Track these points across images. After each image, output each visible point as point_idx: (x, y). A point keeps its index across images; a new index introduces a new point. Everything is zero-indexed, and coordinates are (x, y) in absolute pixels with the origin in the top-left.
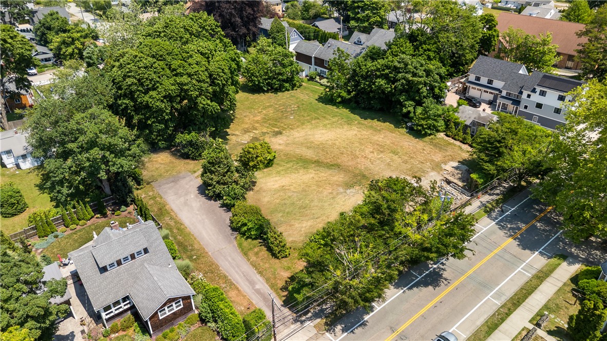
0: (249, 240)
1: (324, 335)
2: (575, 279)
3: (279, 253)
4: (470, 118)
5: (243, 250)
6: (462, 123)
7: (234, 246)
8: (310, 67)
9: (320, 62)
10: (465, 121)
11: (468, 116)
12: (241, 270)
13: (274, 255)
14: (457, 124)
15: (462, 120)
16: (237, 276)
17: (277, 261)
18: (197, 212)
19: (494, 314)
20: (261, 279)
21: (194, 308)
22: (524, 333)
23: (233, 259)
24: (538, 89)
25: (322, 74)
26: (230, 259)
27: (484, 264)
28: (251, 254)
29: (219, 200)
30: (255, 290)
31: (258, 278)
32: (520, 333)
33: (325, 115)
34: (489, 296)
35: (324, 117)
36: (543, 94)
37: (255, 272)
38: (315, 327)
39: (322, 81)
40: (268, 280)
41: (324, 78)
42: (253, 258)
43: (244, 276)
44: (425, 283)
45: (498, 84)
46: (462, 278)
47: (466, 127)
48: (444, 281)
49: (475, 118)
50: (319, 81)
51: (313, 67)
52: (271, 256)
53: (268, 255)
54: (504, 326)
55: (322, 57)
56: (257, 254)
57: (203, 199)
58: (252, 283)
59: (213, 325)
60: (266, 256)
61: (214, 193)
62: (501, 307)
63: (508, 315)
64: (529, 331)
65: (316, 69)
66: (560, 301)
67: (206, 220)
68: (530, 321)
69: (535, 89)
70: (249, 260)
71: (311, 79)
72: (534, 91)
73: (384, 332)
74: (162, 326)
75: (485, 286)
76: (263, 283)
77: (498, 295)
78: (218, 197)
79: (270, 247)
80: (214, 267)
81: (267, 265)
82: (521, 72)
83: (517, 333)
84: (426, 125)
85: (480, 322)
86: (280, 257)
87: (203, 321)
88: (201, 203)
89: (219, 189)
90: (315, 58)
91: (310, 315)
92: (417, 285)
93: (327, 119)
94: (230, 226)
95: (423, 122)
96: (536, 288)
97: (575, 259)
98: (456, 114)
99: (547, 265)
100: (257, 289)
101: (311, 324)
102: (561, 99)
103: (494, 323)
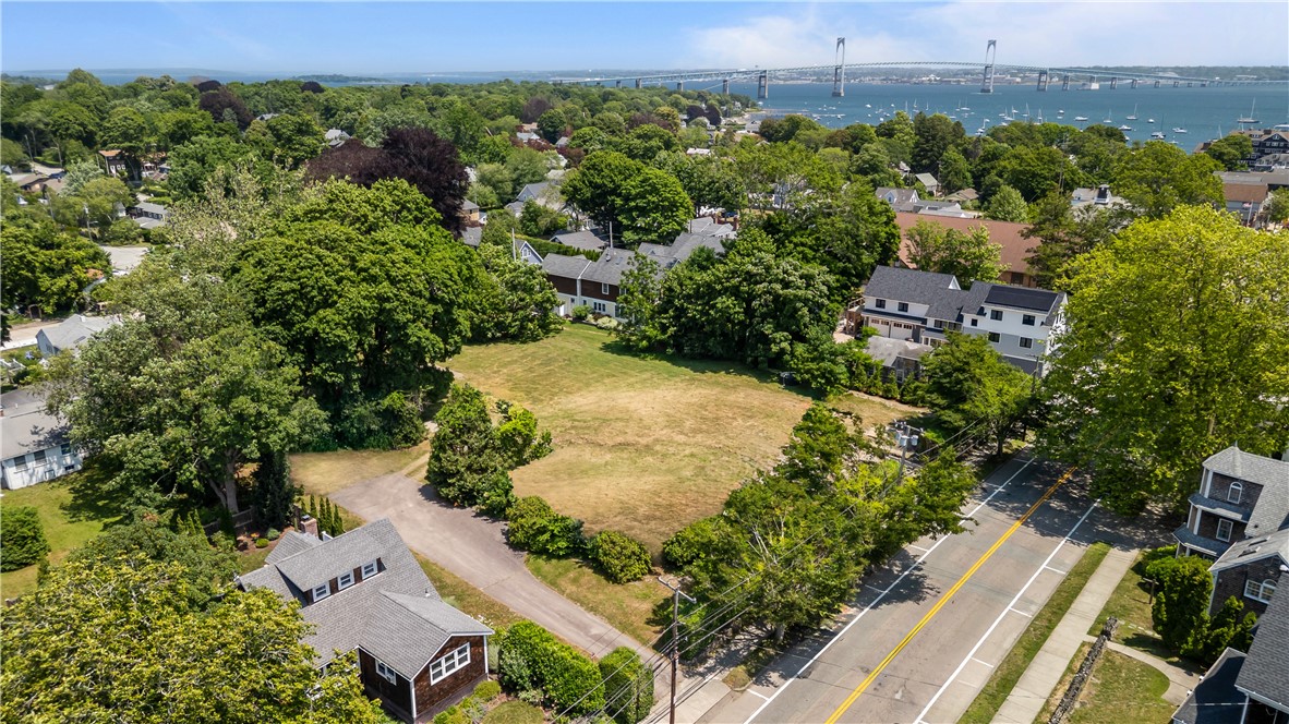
0: (554, 561)
1: (745, 693)
2: (1138, 568)
3: (622, 570)
4: (890, 355)
5: (544, 578)
6: (877, 365)
7: (525, 573)
8: (573, 300)
9: (592, 288)
10: (882, 361)
11: (886, 353)
12: (553, 610)
13: (612, 578)
14: (869, 368)
15: (878, 360)
16: (549, 619)
17: (618, 588)
18: (431, 529)
19: (1028, 630)
20: (597, 619)
21: (487, 671)
22: (1087, 649)
23: (532, 594)
24: (989, 309)
25: (597, 311)
26: (524, 594)
27: (985, 564)
28: (563, 582)
29: (471, 505)
30: (591, 637)
31: (589, 617)
32: (1079, 650)
33: (624, 370)
34: (1009, 607)
35: (625, 373)
36: (997, 316)
37: (582, 609)
38: (724, 681)
39: (600, 322)
40: (610, 619)
41: (603, 316)
42: (571, 588)
43: (563, 617)
44: (897, 597)
45: (917, 309)
46: (958, 586)
47: (886, 370)
48: (929, 591)
49: (900, 354)
50: (593, 322)
51: (579, 298)
52: (604, 582)
53: (599, 581)
54: (1049, 644)
55: (596, 278)
56: (575, 581)
57: (434, 507)
58: (583, 628)
59: (535, 694)
60: (594, 582)
61: (460, 490)
62: (1036, 619)
63: (1050, 628)
64: (1093, 646)
65: (585, 302)
66: (1126, 600)
67: (455, 539)
68: (1090, 633)
69: (982, 309)
70: (563, 592)
71: (579, 319)
72: (981, 312)
73: (852, 676)
74: (432, 703)
75: (1000, 593)
76: (603, 626)
77: (1025, 602)
78: (468, 498)
79: (601, 564)
80: (497, 608)
81: (601, 597)
82: (951, 287)
83: (1074, 651)
84: (818, 370)
85: (1009, 643)
86: (624, 579)
87: (510, 687)
88: (433, 513)
89: (471, 480)
90: (582, 281)
91: (711, 662)
92: (887, 600)
93: (632, 376)
94: (506, 543)
95: (813, 366)
96: (1081, 588)
97: (1127, 544)
98: (864, 351)
99: (1085, 557)
100: (596, 635)
101: (716, 678)
102: (1029, 321)
103: (1032, 643)
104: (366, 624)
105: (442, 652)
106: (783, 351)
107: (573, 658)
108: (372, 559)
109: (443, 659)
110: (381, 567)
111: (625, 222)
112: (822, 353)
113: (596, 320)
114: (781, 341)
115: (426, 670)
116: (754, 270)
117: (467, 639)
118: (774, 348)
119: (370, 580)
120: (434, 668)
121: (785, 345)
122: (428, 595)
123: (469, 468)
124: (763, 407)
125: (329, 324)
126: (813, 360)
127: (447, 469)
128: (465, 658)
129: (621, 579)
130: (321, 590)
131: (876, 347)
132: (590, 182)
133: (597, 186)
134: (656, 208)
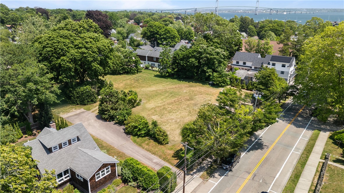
0: (140, 138)
1: (208, 182)
2: (331, 137)
3: (163, 141)
4: (243, 76)
5: (137, 143)
6: (239, 79)
7: (131, 142)
8: (145, 63)
9: (151, 59)
10: (241, 78)
12: (140, 154)
13: (160, 143)
14: (236, 80)
15: (239, 77)
16: (139, 157)
17: (162, 146)
18: (99, 128)
19: (300, 158)
20: (155, 157)
21: (117, 175)
22: (321, 164)
23: (133, 149)
24: (271, 63)
25: (152, 66)
26: (130, 149)
27: (281, 137)
28: (144, 145)
29: (113, 121)
30: (154, 163)
31: (153, 156)
32: (319, 164)
33: (161, 82)
34: (292, 151)
35: (161, 83)
36: (274, 65)
37: (150, 153)
38: (200, 177)
39: (154, 69)
40: (160, 157)
41: (154, 67)
42: (146, 147)
43: (144, 156)
44: (254, 148)
45: (249, 64)
46: (274, 144)
47: (242, 80)
48: (265, 146)
49: (246, 75)
50: (151, 69)
51: (147, 62)
52: (157, 144)
53: (156, 144)
54: (308, 163)
55: (152, 56)
56: (148, 144)
57: (101, 122)
58: (150, 160)
59: (133, 183)
60: (154, 145)
61: (109, 116)
62: (302, 154)
63: (308, 157)
64: (324, 163)
65: (149, 63)
66: (330, 148)
67: (107, 131)
68: (321, 158)
69: (269, 63)
70: (144, 148)
71: (147, 68)
73: (244, 175)
74: (97, 188)
75: (288, 147)
76: (157, 159)
77: (297, 149)
78: (111, 118)
79: (156, 138)
80: (121, 154)
81: (157, 149)
82: (259, 57)
83: (317, 165)
84: (221, 80)
85: (295, 162)
86: (164, 143)
87: (125, 181)
88: (100, 124)
89: (112, 112)
90: (148, 57)
91: (195, 171)
92: (252, 149)
93: (164, 83)
94: (124, 133)
96: (314, 144)
97: (325, 130)
99: (313, 134)
100: (155, 162)
101: (197, 176)
102: (284, 66)
103: (303, 162)
104: (73, 160)
105: (100, 169)
106: (210, 75)
107: (148, 170)
108: (75, 137)
109: (100, 172)
110: (78, 140)
111: (160, 42)
112: (222, 75)
113: (152, 68)
114: (209, 72)
115: (94, 176)
116: (201, 51)
117: (109, 164)
118: (207, 74)
119: (75, 144)
120: (97, 175)
121: (211, 73)
122: (96, 149)
123: (112, 108)
124: (205, 91)
125: (64, 61)
126: (220, 77)
127: (104, 109)
128: (109, 171)
129: (163, 143)
130: (55, 148)
131: (238, 74)
132: (150, 31)
133: (151, 32)
134: (169, 38)
